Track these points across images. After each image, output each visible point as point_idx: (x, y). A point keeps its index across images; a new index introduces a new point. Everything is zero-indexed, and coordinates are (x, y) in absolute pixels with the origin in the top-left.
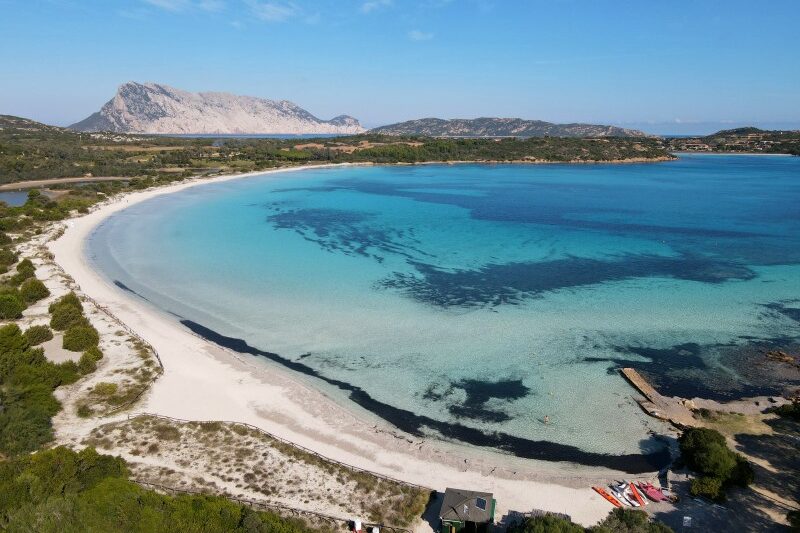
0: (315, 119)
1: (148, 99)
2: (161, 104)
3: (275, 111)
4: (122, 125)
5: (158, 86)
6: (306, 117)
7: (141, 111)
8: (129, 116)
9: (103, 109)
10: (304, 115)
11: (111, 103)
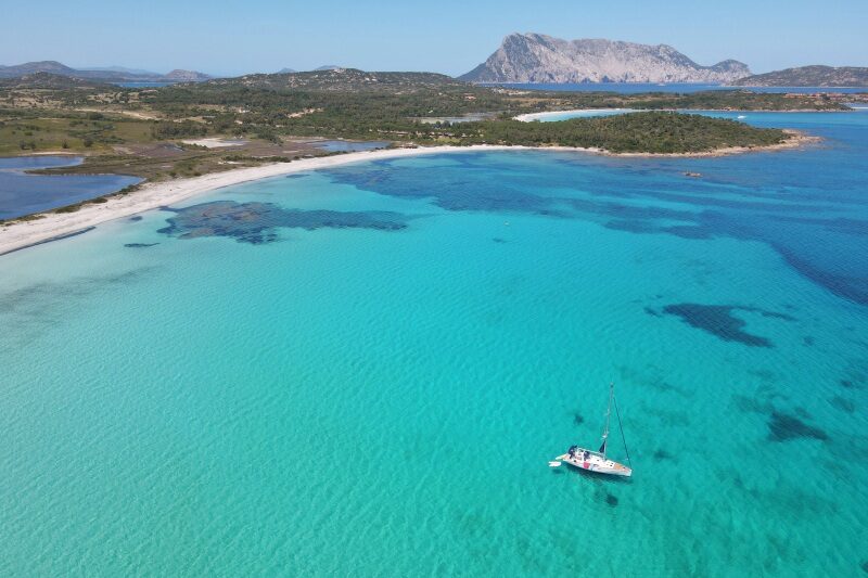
0: (693, 64)
1: (526, 50)
2: (537, 54)
3: (649, 57)
4: (501, 74)
5: (536, 36)
6: (683, 64)
7: (520, 61)
8: (508, 66)
9: (488, 60)
10: (681, 60)
11: (495, 55)
